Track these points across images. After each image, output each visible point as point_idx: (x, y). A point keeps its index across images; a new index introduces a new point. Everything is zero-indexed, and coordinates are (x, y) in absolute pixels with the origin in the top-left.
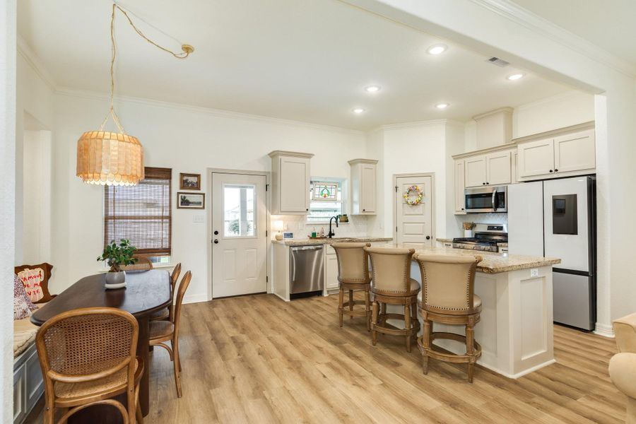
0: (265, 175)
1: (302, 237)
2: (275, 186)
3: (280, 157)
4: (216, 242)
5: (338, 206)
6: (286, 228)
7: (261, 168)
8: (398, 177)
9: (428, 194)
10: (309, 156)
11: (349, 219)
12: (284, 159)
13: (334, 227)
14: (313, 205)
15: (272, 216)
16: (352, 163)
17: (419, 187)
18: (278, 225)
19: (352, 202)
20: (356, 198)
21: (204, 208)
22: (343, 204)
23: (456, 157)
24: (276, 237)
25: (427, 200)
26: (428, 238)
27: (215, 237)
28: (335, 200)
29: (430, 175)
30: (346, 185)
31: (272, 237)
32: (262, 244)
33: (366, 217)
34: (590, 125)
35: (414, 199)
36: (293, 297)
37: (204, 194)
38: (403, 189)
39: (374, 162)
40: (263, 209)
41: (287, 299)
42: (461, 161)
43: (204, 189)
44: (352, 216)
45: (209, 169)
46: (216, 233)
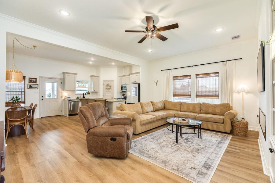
0: (61, 79)
1: (74, 98)
2: (64, 82)
3: (66, 74)
4: (42, 100)
5: (87, 89)
6: (68, 95)
7: (59, 77)
8: (104, 81)
9: (112, 86)
10: (76, 74)
11: (90, 93)
12: (67, 75)
13: (84, 95)
14: (77, 89)
15: (63, 92)
16: (91, 76)
17: (110, 84)
18: (65, 94)
19: (91, 88)
20: (92, 87)
21: (38, 89)
23: (120, 77)
24: (65, 98)
25: (112, 88)
26: (112, 98)
27: (42, 98)
28: (86, 87)
29: (113, 81)
30: (89, 82)
31: (63, 98)
32: (60, 100)
33: (95, 92)
34: (139, 73)
35: (108, 87)
36: (70, 115)
37: (38, 85)
38: (106, 85)
39: (98, 76)
40: (60, 90)
41: (68, 116)
43: (38, 83)
44: (91, 92)
45: (40, 77)
46: (43, 97)
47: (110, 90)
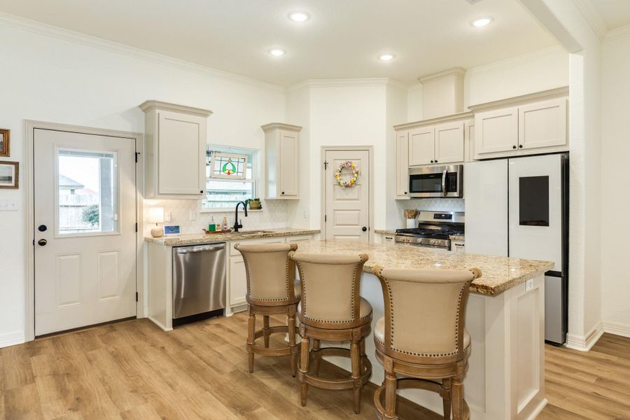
0: (134, 138)
1: (193, 232)
2: (150, 155)
3: (157, 111)
4: (42, 243)
5: (248, 187)
6: (168, 219)
7: (126, 127)
8: (327, 149)
9: (364, 172)
10: (205, 113)
11: (263, 204)
12: (164, 114)
13: (241, 216)
14: (211, 185)
15: (146, 202)
16: (267, 129)
17: (355, 164)
18: (155, 213)
19: (267, 182)
20: (272, 176)
21: (16, 186)
22: (254, 184)
23: (398, 128)
24: (152, 232)
25: (363, 181)
26: (365, 229)
27: (40, 236)
28: (243, 179)
29: (367, 149)
30: (258, 159)
31: (146, 232)
32: (129, 245)
33: (286, 202)
34: (560, 92)
35: (347, 179)
36: (177, 323)
37: (17, 164)
38: (334, 166)
39: (297, 129)
40: (129, 189)
41: (168, 328)
42: (405, 133)
43: (16, 153)
44: (267, 201)
45: (26, 122)
46: (43, 228)
47: (353, 193)
